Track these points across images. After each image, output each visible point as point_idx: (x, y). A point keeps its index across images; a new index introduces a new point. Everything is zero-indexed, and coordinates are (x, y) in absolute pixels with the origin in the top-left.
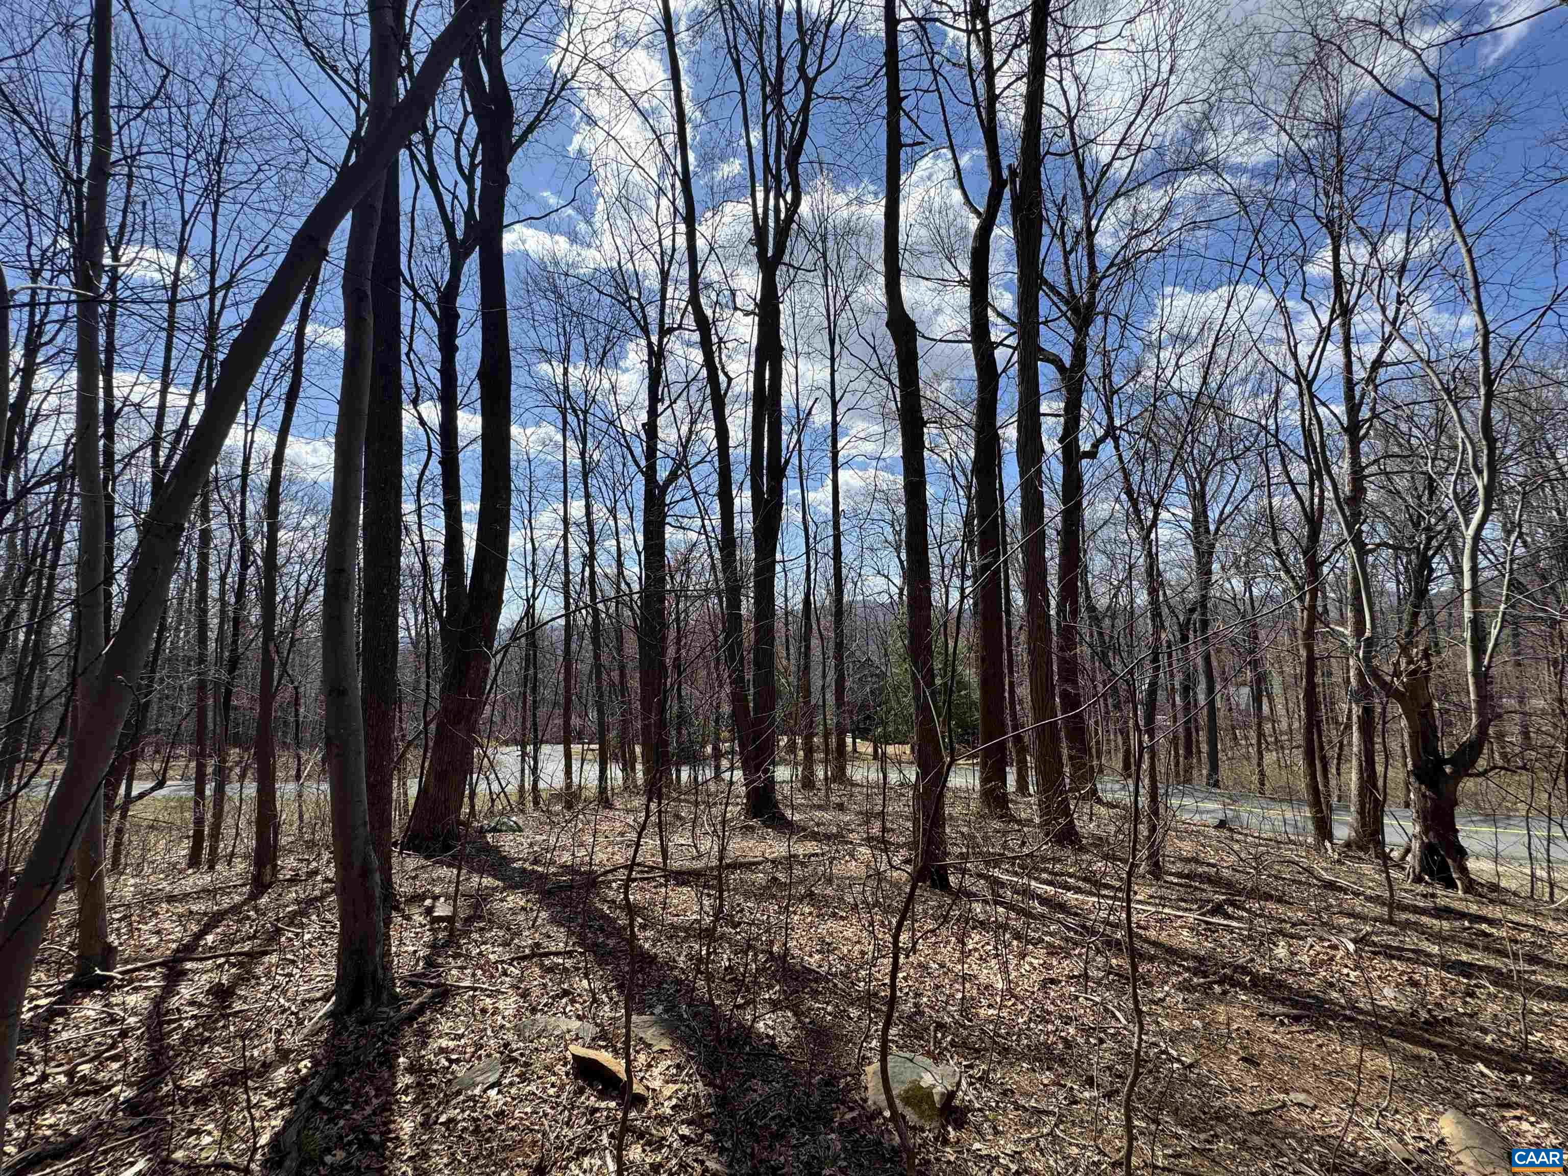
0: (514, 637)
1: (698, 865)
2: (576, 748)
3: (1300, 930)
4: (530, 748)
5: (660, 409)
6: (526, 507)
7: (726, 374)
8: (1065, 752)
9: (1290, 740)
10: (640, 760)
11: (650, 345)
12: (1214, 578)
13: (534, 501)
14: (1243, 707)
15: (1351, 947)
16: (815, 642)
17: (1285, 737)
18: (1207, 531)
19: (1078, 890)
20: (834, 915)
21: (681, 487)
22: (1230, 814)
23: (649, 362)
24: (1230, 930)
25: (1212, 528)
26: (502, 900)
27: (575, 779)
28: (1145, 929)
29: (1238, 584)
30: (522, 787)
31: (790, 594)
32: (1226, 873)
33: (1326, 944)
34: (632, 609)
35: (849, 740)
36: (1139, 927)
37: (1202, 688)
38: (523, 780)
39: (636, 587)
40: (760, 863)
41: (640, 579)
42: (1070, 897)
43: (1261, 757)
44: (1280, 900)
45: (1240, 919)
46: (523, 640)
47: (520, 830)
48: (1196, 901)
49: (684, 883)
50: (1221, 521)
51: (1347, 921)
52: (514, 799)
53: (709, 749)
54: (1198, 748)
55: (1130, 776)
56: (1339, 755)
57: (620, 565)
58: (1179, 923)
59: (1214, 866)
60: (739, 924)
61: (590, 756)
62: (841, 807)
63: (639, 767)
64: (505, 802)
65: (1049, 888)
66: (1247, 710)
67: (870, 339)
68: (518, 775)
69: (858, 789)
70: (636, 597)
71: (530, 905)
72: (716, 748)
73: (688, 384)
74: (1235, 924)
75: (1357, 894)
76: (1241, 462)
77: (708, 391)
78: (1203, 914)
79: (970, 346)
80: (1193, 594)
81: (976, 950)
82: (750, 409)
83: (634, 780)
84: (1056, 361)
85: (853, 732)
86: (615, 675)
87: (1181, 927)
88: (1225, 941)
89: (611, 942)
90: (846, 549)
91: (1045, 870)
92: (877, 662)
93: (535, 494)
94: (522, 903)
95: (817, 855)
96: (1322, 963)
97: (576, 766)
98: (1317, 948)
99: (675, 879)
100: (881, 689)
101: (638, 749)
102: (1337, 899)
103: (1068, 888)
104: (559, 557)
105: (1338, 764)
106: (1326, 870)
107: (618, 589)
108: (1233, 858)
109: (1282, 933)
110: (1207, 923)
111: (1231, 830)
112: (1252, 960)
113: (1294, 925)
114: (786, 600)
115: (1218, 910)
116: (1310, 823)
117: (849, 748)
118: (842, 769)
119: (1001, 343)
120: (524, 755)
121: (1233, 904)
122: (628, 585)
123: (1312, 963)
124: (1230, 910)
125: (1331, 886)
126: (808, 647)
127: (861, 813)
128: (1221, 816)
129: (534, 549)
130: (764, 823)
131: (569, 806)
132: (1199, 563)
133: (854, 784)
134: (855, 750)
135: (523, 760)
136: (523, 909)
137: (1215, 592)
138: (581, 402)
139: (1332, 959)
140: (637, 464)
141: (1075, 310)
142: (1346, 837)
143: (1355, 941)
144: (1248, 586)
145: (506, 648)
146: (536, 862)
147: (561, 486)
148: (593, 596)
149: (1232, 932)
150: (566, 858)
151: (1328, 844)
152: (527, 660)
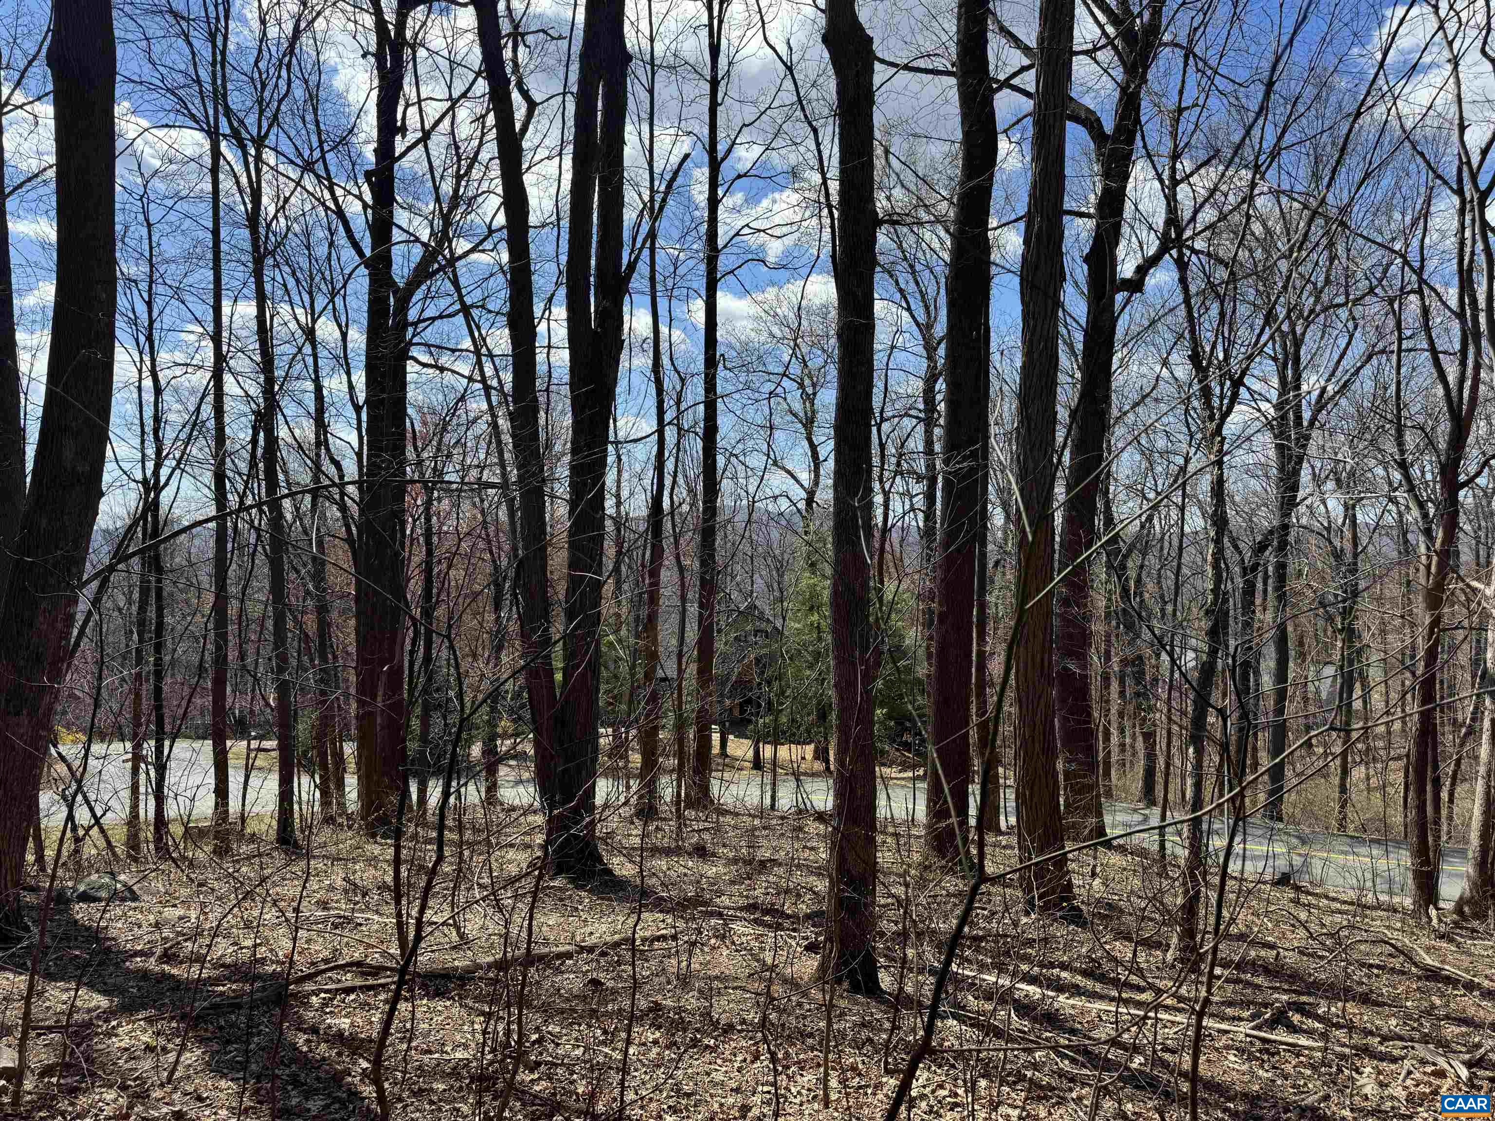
0: (120, 555)
1: (461, 961)
2: (237, 748)
3: (1394, 1048)
4: (149, 747)
5: (400, 145)
6: (141, 309)
7: (525, 94)
8: (1060, 766)
9: (1388, 747)
10: (352, 766)
11: (381, 25)
12: (1300, 495)
13: (159, 302)
14: (1324, 695)
15: (1464, 1073)
16: (668, 575)
17: (1380, 744)
18: (1299, 418)
19: (1076, 991)
20: (695, 1043)
21: (438, 295)
22: (1297, 861)
23: (379, 57)
24: (1295, 1050)
25: (1307, 415)
26: (109, 1034)
27: (234, 805)
28: (1173, 1052)
29: (1335, 506)
30: (133, 819)
31: (625, 494)
32: (1291, 958)
33: (1429, 1069)
34: (343, 508)
35: (716, 737)
36: (1166, 1049)
37: (1268, 664)
38: (135, 807)
39: (351, 469)
40: (568, 955)
41: (359, 455)
42: (1064, 1002)
43: (1345, 772)
44: (1365, 999)
45: (1310, 1033)
46: (135, 560)
47: (135, 898)
48: (1245, 1004)
49: (440, 994)
50: (1320, 405)
51: (1457, 1030)
52: (119, 836)
53: (476, 750)
54: (1255, 757)
55: (1152, 803)
56: (1455, 773)
57: (321, 426)
58: (1223, 1041)
59: (1272, 947)
60: (538, 1064)
61: (261, 761)
62: (701, 852)
63: (351, 782)
64: (102, 843)
65: (1031, 989)
66: (1329, 701)
67: (783, 50)
68: (126, 795)
69: (728, 819)
70: (351, 489)
71: (162, 1041)
72: (490, 751)
73: (454, 103)
74: (1303, 1041)
75: (1470, 987)
76: (1358, 311)
77: (491, 119)
78: (1258, 1028)
79: (953, 81)
80: (1266, 519)
81: (923, 1097)
82: (568, 162)
83: (342, 805)
84: (1091, 123)
85: (722, 724)
86: (311, 623)
87: (1227, 1047)
88: (1289, 1068)
89: (314, 1105)
90: (724, 421)
91: (1026, 958)
92: (768, 613)
93: (160, 289)
94: (145, 1038)
95: (664, 938)
96: (1423, 1096)
97: (235, 780)
98: (1417, 1075)
99: (424, 986)
100: (772, 657)
101: (349, 749)
102: (1442, 996)
103: (1061, 988)
104: (207, 410)
105: (1453, 784)
106: (1428, 950)
107: (317, 468)
108: (1302, 933)
109: (1366, 1051)
110: (1264, 1040)
111: (1297, 889)
112: (1326, 1098)
113: (1384, 1039)
114: (619, 504)
115: (1279, 1020)
116: (1410, 875)
117: (716, 750)
118: (705, 789)
119: (1006, 84)
120: (137, 758)
121: (1300, 1008)
122: (338, 465)
123: (1410, 1098)
124: (1296, 1018)
125: (1433, 975)
126: (655, 584)
127: (735, 861)
128: (1282, 865)
129: (158, 391)
130: (572, 881)
131: (222, 851)
132: (1281, 469)
133: (722, 812)
134: (723, 753)
135: (135, 771)
136: (149, 1049)
137: (1301, 516)
138: (251, 120)
139: (1435, 1093)
140: (356, 246)
141: (1128, 35)
142: (1456, 895)
143: (1469, 1065)
144: (1349, 509)
145: (104, 575)
146: (168, 957)
147: (210, 275)
148: (272, 484)
149: (1298, 1055)
150: (223, 949)
151: (1433, 912)
152: (145, 592)
